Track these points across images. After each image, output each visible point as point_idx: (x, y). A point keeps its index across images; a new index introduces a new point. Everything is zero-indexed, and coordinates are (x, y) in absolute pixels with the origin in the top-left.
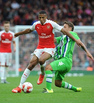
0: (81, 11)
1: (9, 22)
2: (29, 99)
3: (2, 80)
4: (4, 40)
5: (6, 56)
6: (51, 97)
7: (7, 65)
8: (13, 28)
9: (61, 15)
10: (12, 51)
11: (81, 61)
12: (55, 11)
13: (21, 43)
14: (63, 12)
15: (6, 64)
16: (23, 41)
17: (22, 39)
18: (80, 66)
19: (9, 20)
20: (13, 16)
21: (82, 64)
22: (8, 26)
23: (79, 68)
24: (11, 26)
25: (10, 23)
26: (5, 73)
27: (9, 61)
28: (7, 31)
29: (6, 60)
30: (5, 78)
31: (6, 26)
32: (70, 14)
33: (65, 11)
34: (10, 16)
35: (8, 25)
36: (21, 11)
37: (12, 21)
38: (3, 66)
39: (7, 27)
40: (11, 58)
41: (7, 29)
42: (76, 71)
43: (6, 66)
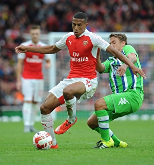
1: (38, 27)
2: (74, 158)
3: (27, 126)
4: (31, 57)
5: (33, 86)
6: (112, 156)
7: (36, 100)
8: (45, 37)
10: (45, 77)
12: (118, 8)
13: (59, 63)
15: (33, 98)
16: (62, 59)
17: (62, 55)
19: (39, 23)
20: (45, 15)
22: (37, 34)
24: (42, 33)
25: (41, 29)
26: (32, 114)
27: (39, 95)
28: (35, 42)
29: (34, 92)
30: (33, 124)
31: (33, 34)
33: (136, 7)
34: (41, 16)
35: (38, 31)
36: (60, 7)
37: (44, 25)
38: (28, 102)
39: (35, 36)
40: (42, 88)
41: (35, 38)
43: (34, 103)
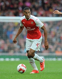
0: (22, 4)
9: (4, 7)
11: (21, 48)
14: (5, 4)
18: (20, 52)
21: (22, 50)
23: (20, 53)
32: (11, 7)
42: (16, 56)
